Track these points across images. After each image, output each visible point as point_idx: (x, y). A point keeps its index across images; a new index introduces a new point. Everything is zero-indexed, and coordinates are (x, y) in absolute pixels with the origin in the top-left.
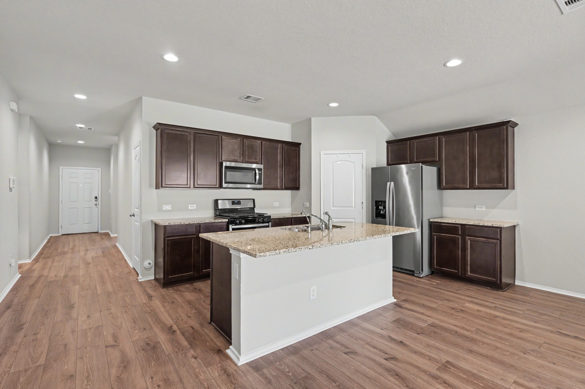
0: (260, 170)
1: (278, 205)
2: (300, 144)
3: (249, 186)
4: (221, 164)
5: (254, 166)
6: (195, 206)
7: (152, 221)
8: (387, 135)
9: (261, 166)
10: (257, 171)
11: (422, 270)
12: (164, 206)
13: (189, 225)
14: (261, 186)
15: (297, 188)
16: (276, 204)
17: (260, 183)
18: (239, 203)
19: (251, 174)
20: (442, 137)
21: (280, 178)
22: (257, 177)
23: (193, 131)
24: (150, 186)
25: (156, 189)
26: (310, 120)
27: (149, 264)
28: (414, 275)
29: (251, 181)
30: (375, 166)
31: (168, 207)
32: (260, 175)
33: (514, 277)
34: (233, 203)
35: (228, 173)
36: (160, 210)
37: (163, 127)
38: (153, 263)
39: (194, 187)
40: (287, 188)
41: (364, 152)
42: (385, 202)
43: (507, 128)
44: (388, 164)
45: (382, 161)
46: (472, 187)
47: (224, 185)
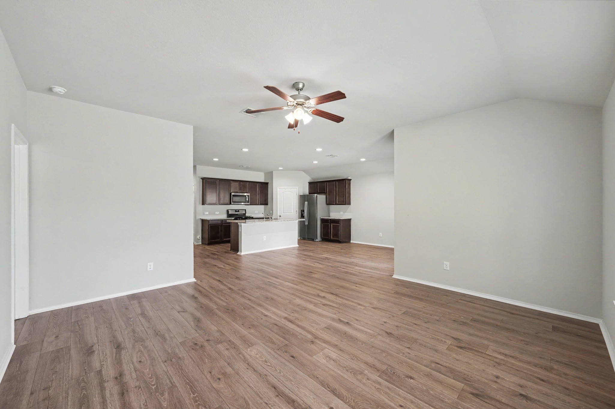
0: (248, 196)
1: (257, 212)
2: (268, 183)
3: (242, 203)
4: (231, 194)
5: (245, 194)
6: (218, 212)
7: (200, 219)
8: (308, 179)
9: (249, 194)
10: (247, 197)
11: (317, 239)
12: (205, 212)
13: (218, 220)
14: (249, 204)
15: (267, 204)
16: (256, 212)
17: (248, 202)
18: (238, 211)
19: (244, 198)
20: (327, 183)
21: (258, 199)
22: (247, 199)
23: (218, 180)
24: (200, 204)
25: (202, 205)
26: (272, 172)
27: (200, 237)
28: (314, 241)
29: (244, 201)
30: (302, 194)
31: (207, 213)
32: (248, 198)
33: (350, 239)
34: (236, 211)
35: (234, 198)
36: (204, 214)
37: (206, 179)
38: (201, 237)
39: (219, 204)
40: (261, 204)
41: (297, 187)
42: (304, 210)
43: (345, 181)
44: (309, 193)
45: (307, 192)
46: (336, 204)
47: (232, 203)
